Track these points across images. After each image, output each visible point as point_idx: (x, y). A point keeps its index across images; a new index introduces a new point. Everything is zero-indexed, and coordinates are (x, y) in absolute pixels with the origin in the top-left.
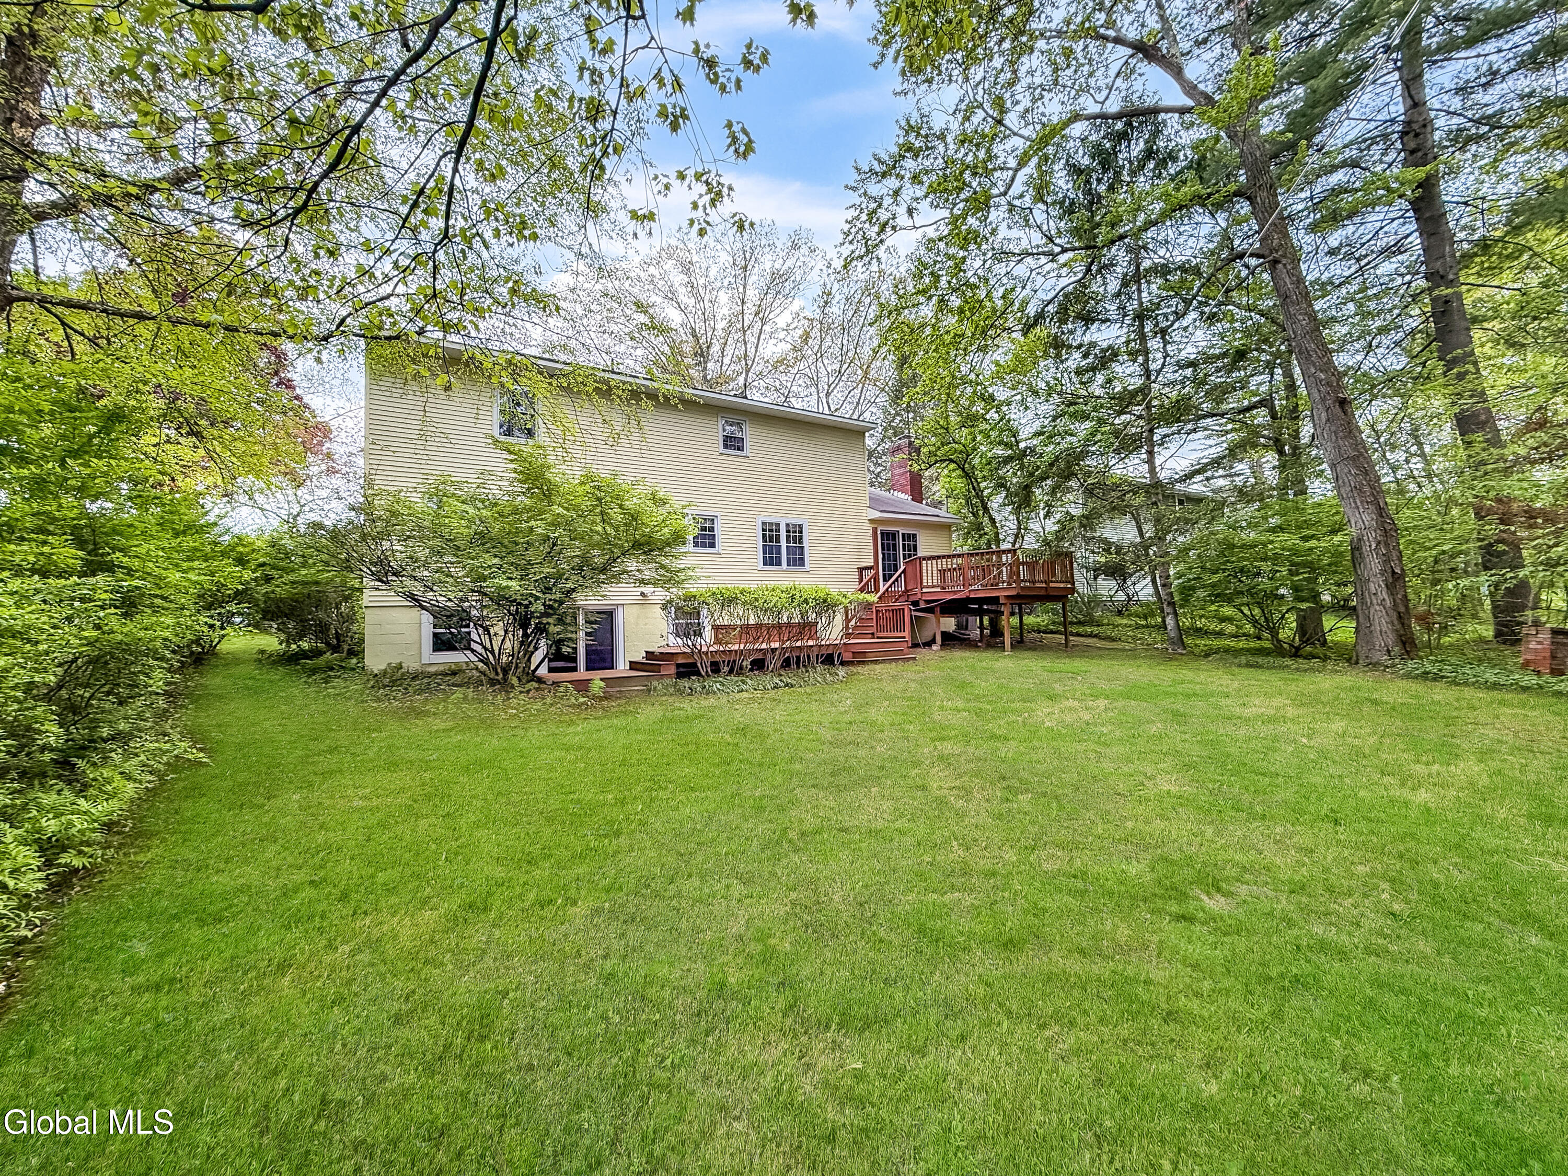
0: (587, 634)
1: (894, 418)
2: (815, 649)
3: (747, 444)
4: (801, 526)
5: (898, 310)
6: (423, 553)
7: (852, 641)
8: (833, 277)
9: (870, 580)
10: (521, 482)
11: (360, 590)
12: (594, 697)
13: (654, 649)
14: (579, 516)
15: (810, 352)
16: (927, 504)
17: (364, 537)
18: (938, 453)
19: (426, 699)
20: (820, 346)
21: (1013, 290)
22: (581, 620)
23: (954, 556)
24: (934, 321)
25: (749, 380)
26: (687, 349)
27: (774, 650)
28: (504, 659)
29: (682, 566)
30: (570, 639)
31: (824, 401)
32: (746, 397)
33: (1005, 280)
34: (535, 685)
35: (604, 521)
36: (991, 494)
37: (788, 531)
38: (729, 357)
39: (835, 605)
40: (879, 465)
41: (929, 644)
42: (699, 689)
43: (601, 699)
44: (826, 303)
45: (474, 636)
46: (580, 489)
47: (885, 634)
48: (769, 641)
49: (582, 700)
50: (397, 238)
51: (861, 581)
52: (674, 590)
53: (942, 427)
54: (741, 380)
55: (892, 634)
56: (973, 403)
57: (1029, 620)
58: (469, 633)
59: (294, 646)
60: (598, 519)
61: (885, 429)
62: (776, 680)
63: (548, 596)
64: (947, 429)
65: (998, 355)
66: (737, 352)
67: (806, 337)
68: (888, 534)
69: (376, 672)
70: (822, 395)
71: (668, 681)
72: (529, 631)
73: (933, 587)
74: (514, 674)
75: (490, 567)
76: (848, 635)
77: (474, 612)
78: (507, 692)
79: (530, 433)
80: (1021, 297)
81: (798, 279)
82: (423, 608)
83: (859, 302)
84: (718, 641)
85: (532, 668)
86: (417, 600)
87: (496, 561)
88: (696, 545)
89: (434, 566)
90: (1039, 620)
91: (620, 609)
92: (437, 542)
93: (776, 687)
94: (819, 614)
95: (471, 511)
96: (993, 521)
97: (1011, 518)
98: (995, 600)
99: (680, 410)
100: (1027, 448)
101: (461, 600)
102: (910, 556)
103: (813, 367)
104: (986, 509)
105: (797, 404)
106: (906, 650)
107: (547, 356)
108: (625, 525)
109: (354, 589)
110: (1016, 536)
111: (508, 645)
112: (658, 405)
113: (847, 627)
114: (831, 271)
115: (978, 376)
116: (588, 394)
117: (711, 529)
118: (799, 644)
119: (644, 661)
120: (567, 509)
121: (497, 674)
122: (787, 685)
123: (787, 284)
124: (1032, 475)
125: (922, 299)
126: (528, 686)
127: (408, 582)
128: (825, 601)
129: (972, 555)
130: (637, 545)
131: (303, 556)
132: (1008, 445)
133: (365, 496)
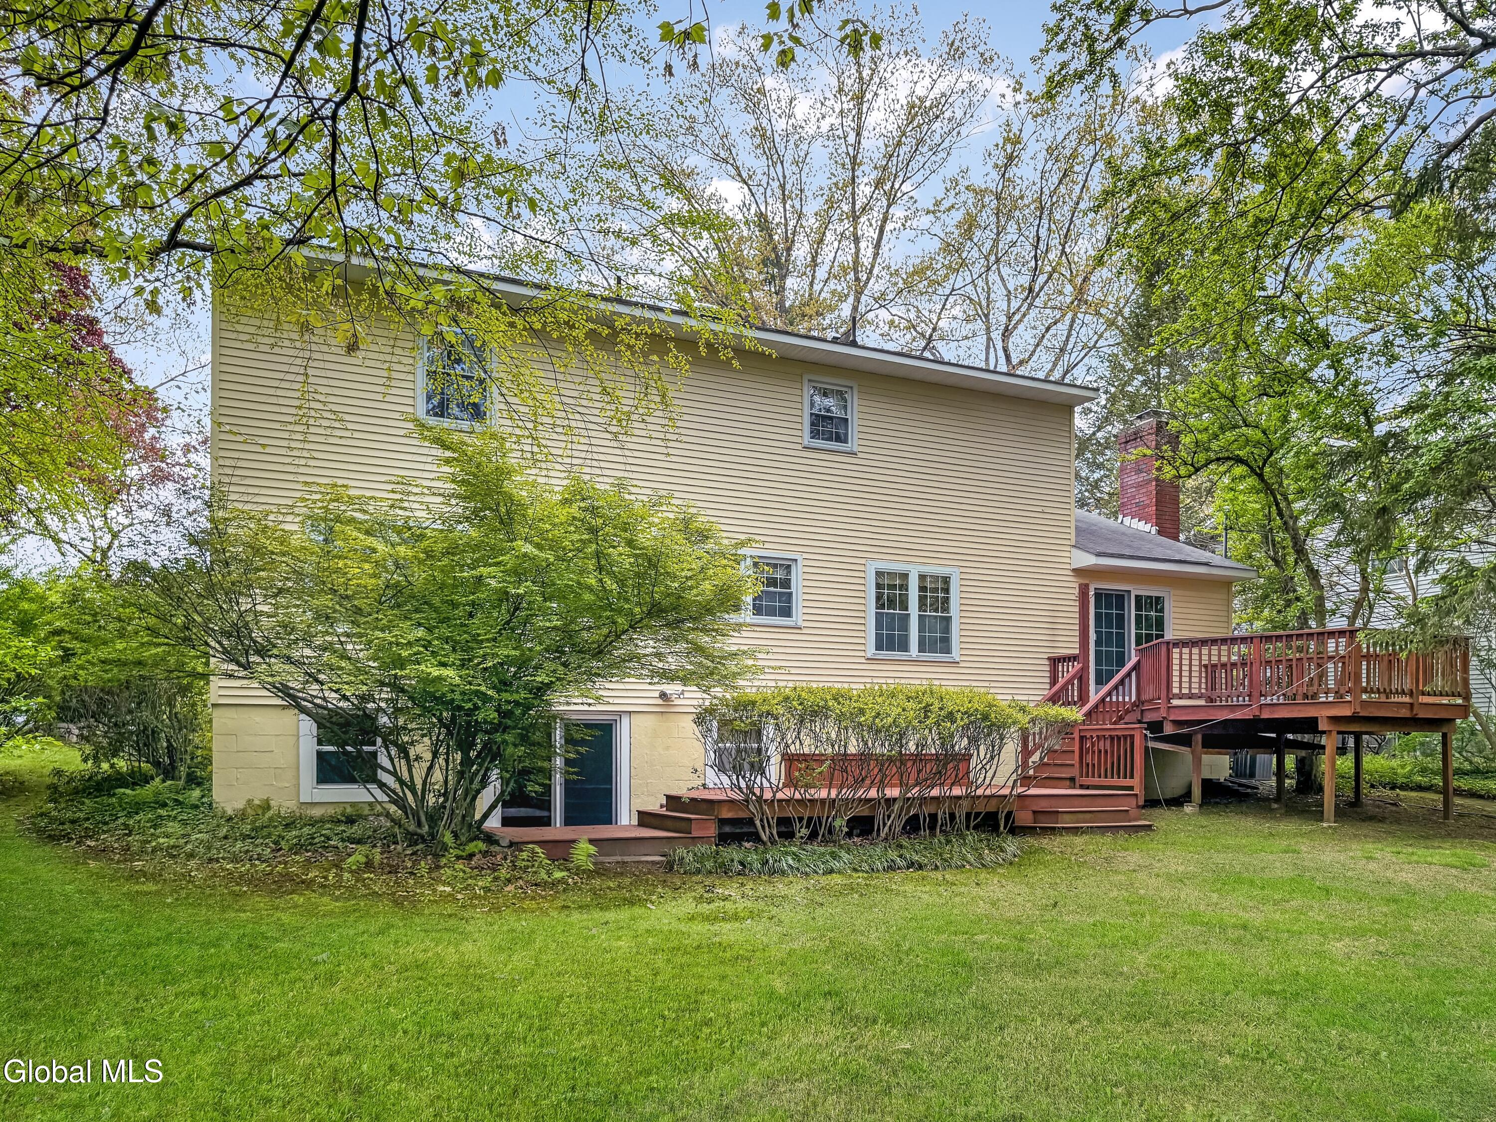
0: (568, 762)
1: (1131, 378)
2: (965, 803)
3: (854, 430)
4: (946, 580)
5: (1145, 176)
6: (302, 617)
7: (1033, 791)
8: (1024, 108)
9: (1070, 682)
10: (464, 498)
11: (205, 676)
12: (579, 871)
13: (681, 790)
14: (558, 558)
15: (975, 253)
16: (1188, 542)
17: (211, 590)
18: (1214, 445)
19: (308, 860)
20: (996, 241)
21: (1378, 127)
22: (558, 736)
23: (1234, 640)
24: (1217, 193)
25: (862, 308)
26: (749, 252)
27: (890, 802)
28: (431, 800)
29: (734, 648)
30: (541, 770)
31: (999, 345)
32: (854, 344)
33: (1362, 109)
34: (481, 845)
35: (600, 569)
36: (1313, 525)
37: (922, 589)
38: (826, 267)
39: (1004, 725)
40: (1100, 466)
41: (1178, 802)
42: (757, 865)
43: (591, 874)
44: (1010, 158)
45: (383, 760)
46: (563, 514)
47: (1096, 781)
48: (882, 786)
49: (558, 875)
50: (275, 96)
51: (1054, 681)
52: (718, 691)
53: (1223, 396)
54: (846, 310)
55: (1110, 781)
56: (1285, 350)
57: (1372, 762)
58: (374, 755)
59: (105, 766)
60: (591, 564)
61: (1113, 399)
62: (893, 854)
63: (506, 696)
64: (1232, 400)
65: (1339, 255)
66: (840, 259)
67: (969, 226)
68: (1108, 596)
69: (230, 812)
70: (996, 336)
71: (702, 848)
72: (473, 754)
73: (1191, 696)
74: (447, 826)
75: (410, 644)
76: (1026, 780)
77: (383, 720)
78: (436, 856)
79: (477, 412)
80: (1394, 140)
81: (959, 114)
82: (303, 710)
83: (1074, 155)
84: (791, 782)
85: (477, 816)
86: (293, 698)
87: (421, 633)
88: (758, 610)
89: (318, 641)
90: (1394, 763)
91: (625, 720)
92: (325, 601)
93: (892, 868)
94: (974, 741)
95: (381, 547)
96: (1313, 574)
97: (1351, 568)
98: (1310, 725)
99: (735, 370)
100: (1390, 435)
101: (363, 698)
102: (1149, 638)
103: (980, 283)
104: (1301, 552)
105: (947, 351)
106: (1134, 812)
107: (506, 273)
108: (638, 575)
109: (195, 675)
110: (1358, 604)
111: (438, 776)
112: (697, 361)
113: (1025, 765)
114: (1020, 97)
115: (1298, 296)
116: (576, 343)
117: (786, 583)
118: (935, 792)
119: (663, 811)
120: (539, 546)
121: (419, 825)
122: (911, 865)
123: (937, 125)
124: (1395, 488)
125: (1196, 157)
126: (471, 847)
127: (278, 665)
128: (986, 717)
129: (1268, 639)
130: (655, 610)
131: (119, 620)
132: (1349, 430)
133: (212, 520)
